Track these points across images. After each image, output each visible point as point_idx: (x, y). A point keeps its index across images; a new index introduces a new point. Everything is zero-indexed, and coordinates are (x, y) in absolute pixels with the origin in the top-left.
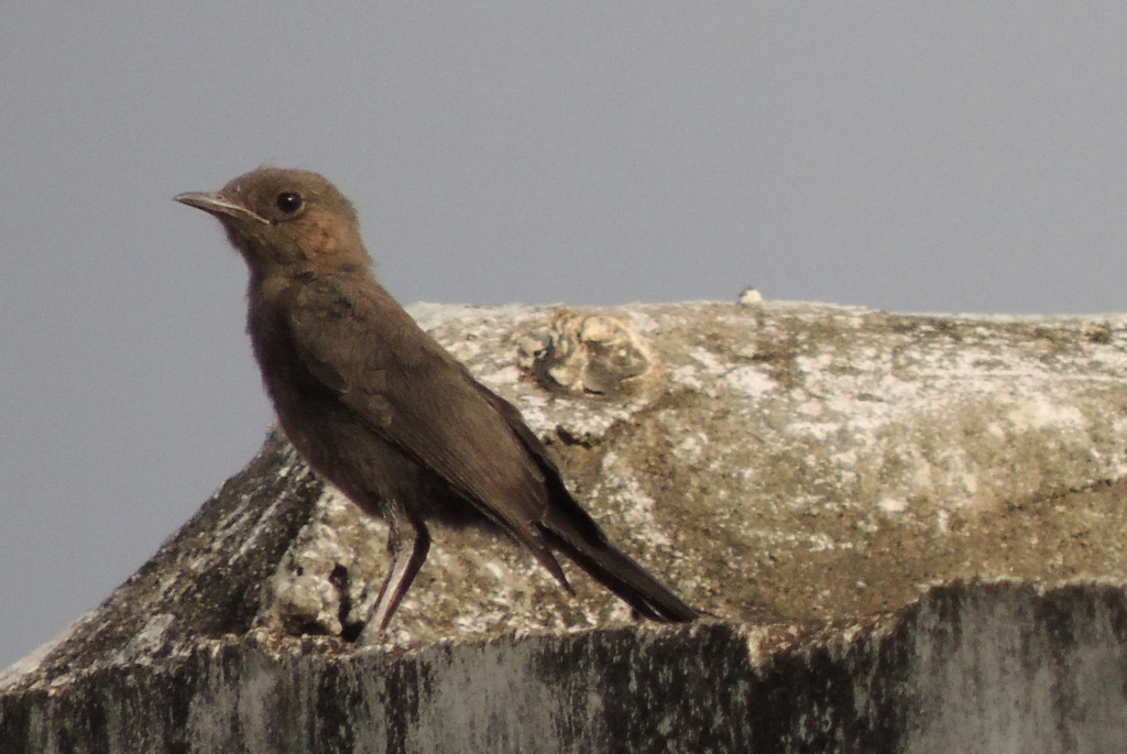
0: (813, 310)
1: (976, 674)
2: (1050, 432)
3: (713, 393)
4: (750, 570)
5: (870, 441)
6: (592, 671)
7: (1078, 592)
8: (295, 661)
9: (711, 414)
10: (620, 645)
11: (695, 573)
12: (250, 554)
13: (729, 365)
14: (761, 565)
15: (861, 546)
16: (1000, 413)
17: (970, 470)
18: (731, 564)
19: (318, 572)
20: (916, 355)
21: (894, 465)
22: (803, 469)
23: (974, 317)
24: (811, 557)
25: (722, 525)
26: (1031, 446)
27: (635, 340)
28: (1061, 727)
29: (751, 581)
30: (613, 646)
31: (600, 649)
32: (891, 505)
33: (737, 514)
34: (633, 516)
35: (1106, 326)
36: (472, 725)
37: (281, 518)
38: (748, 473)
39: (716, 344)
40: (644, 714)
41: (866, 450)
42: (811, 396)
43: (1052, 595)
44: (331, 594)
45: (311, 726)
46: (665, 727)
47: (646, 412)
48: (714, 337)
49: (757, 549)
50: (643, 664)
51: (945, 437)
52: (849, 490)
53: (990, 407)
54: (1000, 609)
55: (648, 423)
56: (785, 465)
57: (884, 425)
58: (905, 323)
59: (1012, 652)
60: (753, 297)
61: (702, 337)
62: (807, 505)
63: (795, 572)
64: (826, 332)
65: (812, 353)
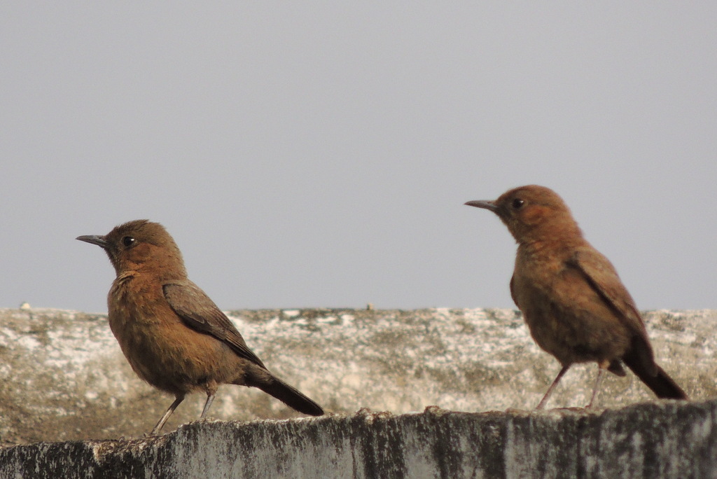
0: (52, 312)
1: (205, 462)
3: (12, 348)
4: (31, 424)
5: (81, 368)
6: (17, 464)
9: (12, 357)
10: (31, 452)
11: (7, 425)
13: (19, 336)
14: (36, 422)
15: (78, 414)
17: (124, 380)
18: (23, 422)
20: (99, 331)
21: (92, 378)
22: (53, 380)
24: (57, 418)
25: (18, 405)
29: (32, 429)
30: (27, 453)
31: (21, 454)
32: (91, 396)
33: (25, 400)
38: (29, 382)
39: (12, 326)
41: (79, 372)
42: (54, 349)
43: (243, 427)
48: (11, 323)
49: (33, 415)
50: (42, 460)
51: (113, 366)
52: (73, 389)
56: (44, 379)
57: (87, 361)
58: (93, 317)
59: (223, 453)
60: (26, 306)
61: (6, 324)
62: (55, 396)
63: (50, 425)
64: (59, 321)
65: (54, 330)
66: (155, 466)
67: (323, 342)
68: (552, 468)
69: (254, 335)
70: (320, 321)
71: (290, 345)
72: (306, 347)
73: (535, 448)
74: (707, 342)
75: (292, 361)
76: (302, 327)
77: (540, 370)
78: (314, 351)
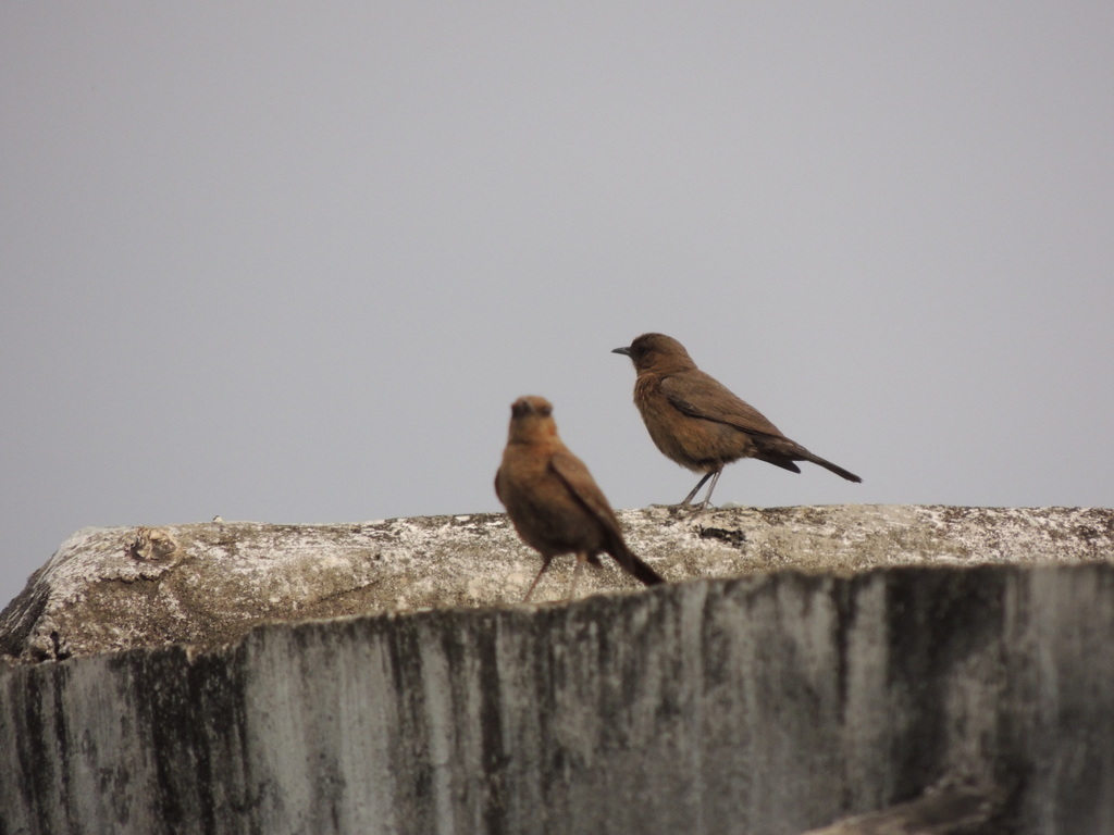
0: (242, 523)
1: (271, 660)
2: (336, 569)
3: (202, 558)
4: (218, 628)
5: (265, 575)
6: (129, 666)
7: (308, 626)
8: (19, 667)
9: (202, 566)
12: (19, 628)
13: (209, 547)
14: (223, 625)
15: (262, 616)
16: (317, 562)
17: (305, 585)
18: (211, 626)
19: (46, 634)
20: (283, 540)
21: (275, 584)
22: (239, 587)
23: (307, 525)
24: (243, 622)
25: (207, 610)
26: (329, 575)
27: (171, 538)
28: (303, 680)
29: (219, 632)
31: (132, 657)
32: (274, 600)
33: (213, 606)
34: (171, 607)
35: (359, 526)
36: (85, 690)
37: (31, 614)
38: (217, 589)
39: (203, 539)
40: (149, 682)
41: (264, 578)
42: (241, 558)
43: (299, 627)
44: (51, 643)
45: (26, 693)
46: (157, 687)
47: (175, 566)
48: (202, 536)
49: (221, 619)
50: (148, 662)
51: (295, 572)
52: (257, 594)
53: (313, 559)
54: (280, 634)
55: (177, 571)
56: (231, 586)
57: (271, 569)
58: (279, 527)
59: (285, 651)
60: (219, 520)
61: (198, 536)
62: (241, 601)
63: (237, 628)
64: (248, 532)
65: (242, 541)
66: (235, 667)
67: (490, 544)
68: (530, 656)
69: (427, 540)
70: (489, 525)
71: (459, 547)
72: (474, 549)
73: (517, 638)
74: (846, 533)
75: (462, 563)
76: (471, 530)
77: (690, 564)
78: (481, 552)
